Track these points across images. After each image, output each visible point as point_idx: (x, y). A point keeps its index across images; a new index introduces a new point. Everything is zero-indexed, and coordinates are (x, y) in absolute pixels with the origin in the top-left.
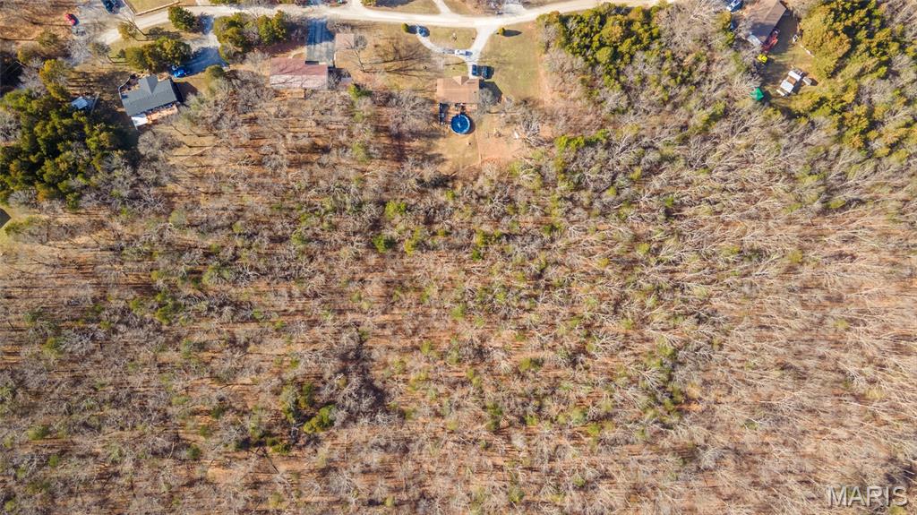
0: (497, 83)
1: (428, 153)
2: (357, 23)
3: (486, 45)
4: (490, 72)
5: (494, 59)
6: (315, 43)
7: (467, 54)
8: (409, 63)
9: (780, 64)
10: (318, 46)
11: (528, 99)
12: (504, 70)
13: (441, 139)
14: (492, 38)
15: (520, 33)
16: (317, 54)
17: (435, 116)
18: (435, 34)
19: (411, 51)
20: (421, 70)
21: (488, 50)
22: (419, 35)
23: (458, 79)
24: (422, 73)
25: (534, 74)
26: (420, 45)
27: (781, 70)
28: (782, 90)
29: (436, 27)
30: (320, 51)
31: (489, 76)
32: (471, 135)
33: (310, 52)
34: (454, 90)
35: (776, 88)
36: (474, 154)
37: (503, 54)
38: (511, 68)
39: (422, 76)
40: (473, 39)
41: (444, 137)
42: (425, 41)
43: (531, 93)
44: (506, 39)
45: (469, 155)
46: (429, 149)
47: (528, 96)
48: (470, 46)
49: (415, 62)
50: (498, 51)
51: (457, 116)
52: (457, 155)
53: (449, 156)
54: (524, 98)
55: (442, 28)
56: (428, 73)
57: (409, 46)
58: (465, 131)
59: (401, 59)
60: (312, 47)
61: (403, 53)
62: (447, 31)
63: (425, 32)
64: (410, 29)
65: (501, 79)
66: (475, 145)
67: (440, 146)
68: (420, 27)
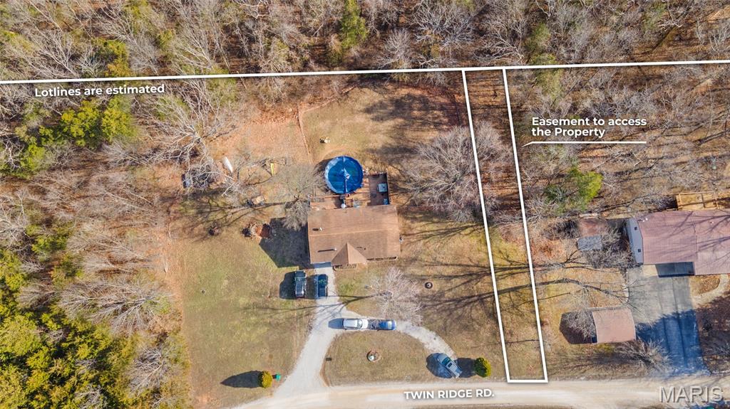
0: (273, 266)
1: (400, 121)
2: (592, 372)
3: (301, 347)
4: (289, 289)
5: (281, 316)
6: (677, 317)
7: (339, 323)
8: (462, 291)
10: (669, 311)
11: (204, 238)
12: (258, 294)
13: (379, 145)
14: (287, 367)
15: (226, 383)
17: (395, 189)
18: (415, 362)
19: (460, 317)
20: (435, 277)
21: (296, 337)
22: (451, 354)
23: (355, 258)
24: (432, 271)
25: (194, 292)
26: (442, 332)
29: (414, 378)
31: (291, 278)
32: (322, 158)
33: (682, 294)
34: (361, 231)
37: (262, 330)
38: (243, 301)
39: (432, 265)
40: (328, 359)
41: (373, 151)
42: (435, 345)
43: (201, 251)
44: (256, 367)
45: (323, 125)
46: (401, 128)
47: (206, 243)
48: (336, 341)
49: (449, 295)
50: (273, 335)
51: (352, 191)
52: (345, 121)
53: (361, 119)
54: (214, 240)
55: (399, 379)
56: (419, 272)
57: (466, 327)
58: (333, 163)
59: (481, 299)
60: (681, 309)
61: (477, 312)
62: (389, 372)
63: (436, 366)
64: (473, 368)
65: (265, 274)
66: (310, 142)
67: (380, 134)
68: (449, 375)
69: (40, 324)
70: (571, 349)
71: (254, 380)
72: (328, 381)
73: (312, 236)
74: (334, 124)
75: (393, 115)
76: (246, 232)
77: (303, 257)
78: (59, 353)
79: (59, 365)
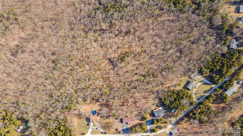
0: (86, 122)
2: (117, 134)
4: (88, 124)
5: (87, 128)
6: (126, 128)
7: (93, 128)
8: (105, 125)
9: (22, 133)
12: (85, 125)
13: (99, 109)
14: (87, 133)
15: (81, 134)
16: (126, 126)
17: (100, 114)
18: (100, 132)
21: (88, 130)
23: (95, 121)
24: (103, 123)
25: (78, 125)
26: (103, 130)
27: (21, 132)
28: (22, 127)
29: (100, 134)
30: (125, 126)
34: (95, 119)
35: (24, 127)
36: (92, 107)
38: (83, 126)
40: (91, 132)
42: (102, 131)
44: (84, 133)
45: (93, 106)
46: (101, 107)
47: (80, 120)
48: (92, 130)
50: (86, 129)
53: (97, 106)
55: (98, 134)
56: (101, 123)
57: (106, 129)
58: (93, 111)
59: (107, 126)
60: (127, 127)
62: (97, 133)
63: (102, 133)
64: (105, 133)
65: (85, 123)
66: (91, 108)
67: (99, 108)
68: (103, 134)
69: (64, 127)
70: (116, 131)
71: (84, 134)
72: (91, 134)
73: (90, 119)
74: (94, 106)
75: (101, 106)
76: (84, 118)
77: (89, 121)
78: (66, 130)
79: (65, 131)
